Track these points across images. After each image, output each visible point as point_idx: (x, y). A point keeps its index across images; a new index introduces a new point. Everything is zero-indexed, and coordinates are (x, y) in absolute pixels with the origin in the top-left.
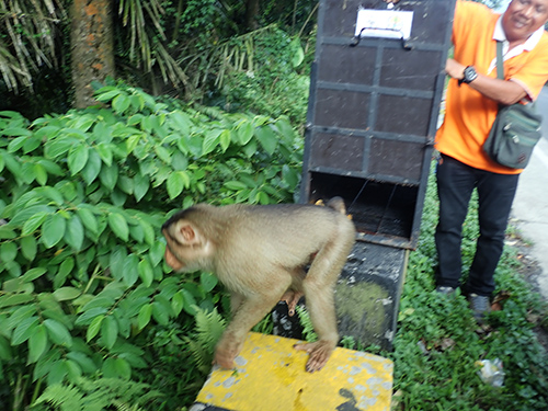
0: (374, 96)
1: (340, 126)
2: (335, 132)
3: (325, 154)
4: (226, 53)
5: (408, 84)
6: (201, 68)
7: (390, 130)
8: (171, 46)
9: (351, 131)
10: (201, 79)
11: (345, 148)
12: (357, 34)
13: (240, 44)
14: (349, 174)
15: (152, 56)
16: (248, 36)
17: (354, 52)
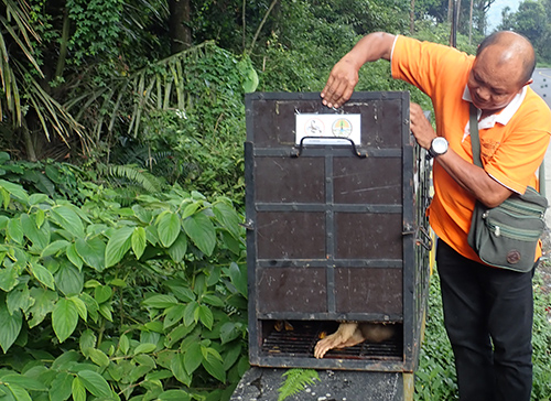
0: (330, 215)
1: (292, 256)
2: (287, 264)
3: (278, 295)
4: (141, 86)
5: (370, 198)
6: (104, 111)
7: (356, 256)
8: (53, 84)
9: (307, 261)
10: (104, 127)
11: (302, 285)
12: (298, 142)
13: (164, 72)
14: (312, 317)
15: (23, 102)
16: (174, 59)
17: (296, 164)
